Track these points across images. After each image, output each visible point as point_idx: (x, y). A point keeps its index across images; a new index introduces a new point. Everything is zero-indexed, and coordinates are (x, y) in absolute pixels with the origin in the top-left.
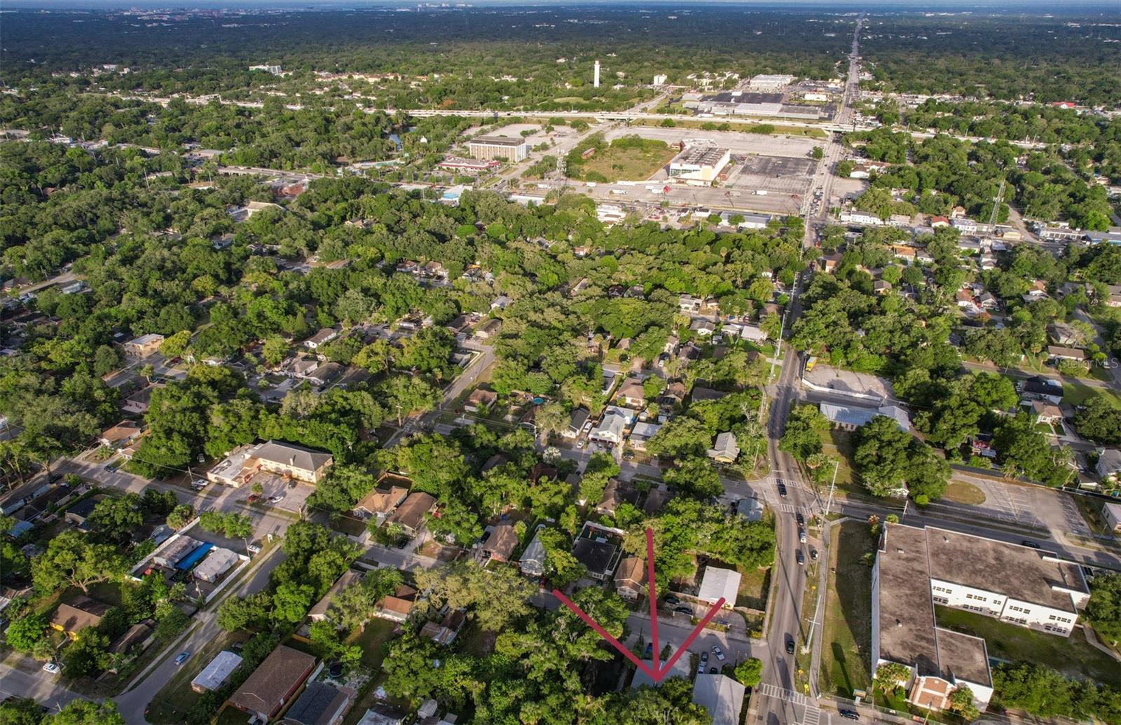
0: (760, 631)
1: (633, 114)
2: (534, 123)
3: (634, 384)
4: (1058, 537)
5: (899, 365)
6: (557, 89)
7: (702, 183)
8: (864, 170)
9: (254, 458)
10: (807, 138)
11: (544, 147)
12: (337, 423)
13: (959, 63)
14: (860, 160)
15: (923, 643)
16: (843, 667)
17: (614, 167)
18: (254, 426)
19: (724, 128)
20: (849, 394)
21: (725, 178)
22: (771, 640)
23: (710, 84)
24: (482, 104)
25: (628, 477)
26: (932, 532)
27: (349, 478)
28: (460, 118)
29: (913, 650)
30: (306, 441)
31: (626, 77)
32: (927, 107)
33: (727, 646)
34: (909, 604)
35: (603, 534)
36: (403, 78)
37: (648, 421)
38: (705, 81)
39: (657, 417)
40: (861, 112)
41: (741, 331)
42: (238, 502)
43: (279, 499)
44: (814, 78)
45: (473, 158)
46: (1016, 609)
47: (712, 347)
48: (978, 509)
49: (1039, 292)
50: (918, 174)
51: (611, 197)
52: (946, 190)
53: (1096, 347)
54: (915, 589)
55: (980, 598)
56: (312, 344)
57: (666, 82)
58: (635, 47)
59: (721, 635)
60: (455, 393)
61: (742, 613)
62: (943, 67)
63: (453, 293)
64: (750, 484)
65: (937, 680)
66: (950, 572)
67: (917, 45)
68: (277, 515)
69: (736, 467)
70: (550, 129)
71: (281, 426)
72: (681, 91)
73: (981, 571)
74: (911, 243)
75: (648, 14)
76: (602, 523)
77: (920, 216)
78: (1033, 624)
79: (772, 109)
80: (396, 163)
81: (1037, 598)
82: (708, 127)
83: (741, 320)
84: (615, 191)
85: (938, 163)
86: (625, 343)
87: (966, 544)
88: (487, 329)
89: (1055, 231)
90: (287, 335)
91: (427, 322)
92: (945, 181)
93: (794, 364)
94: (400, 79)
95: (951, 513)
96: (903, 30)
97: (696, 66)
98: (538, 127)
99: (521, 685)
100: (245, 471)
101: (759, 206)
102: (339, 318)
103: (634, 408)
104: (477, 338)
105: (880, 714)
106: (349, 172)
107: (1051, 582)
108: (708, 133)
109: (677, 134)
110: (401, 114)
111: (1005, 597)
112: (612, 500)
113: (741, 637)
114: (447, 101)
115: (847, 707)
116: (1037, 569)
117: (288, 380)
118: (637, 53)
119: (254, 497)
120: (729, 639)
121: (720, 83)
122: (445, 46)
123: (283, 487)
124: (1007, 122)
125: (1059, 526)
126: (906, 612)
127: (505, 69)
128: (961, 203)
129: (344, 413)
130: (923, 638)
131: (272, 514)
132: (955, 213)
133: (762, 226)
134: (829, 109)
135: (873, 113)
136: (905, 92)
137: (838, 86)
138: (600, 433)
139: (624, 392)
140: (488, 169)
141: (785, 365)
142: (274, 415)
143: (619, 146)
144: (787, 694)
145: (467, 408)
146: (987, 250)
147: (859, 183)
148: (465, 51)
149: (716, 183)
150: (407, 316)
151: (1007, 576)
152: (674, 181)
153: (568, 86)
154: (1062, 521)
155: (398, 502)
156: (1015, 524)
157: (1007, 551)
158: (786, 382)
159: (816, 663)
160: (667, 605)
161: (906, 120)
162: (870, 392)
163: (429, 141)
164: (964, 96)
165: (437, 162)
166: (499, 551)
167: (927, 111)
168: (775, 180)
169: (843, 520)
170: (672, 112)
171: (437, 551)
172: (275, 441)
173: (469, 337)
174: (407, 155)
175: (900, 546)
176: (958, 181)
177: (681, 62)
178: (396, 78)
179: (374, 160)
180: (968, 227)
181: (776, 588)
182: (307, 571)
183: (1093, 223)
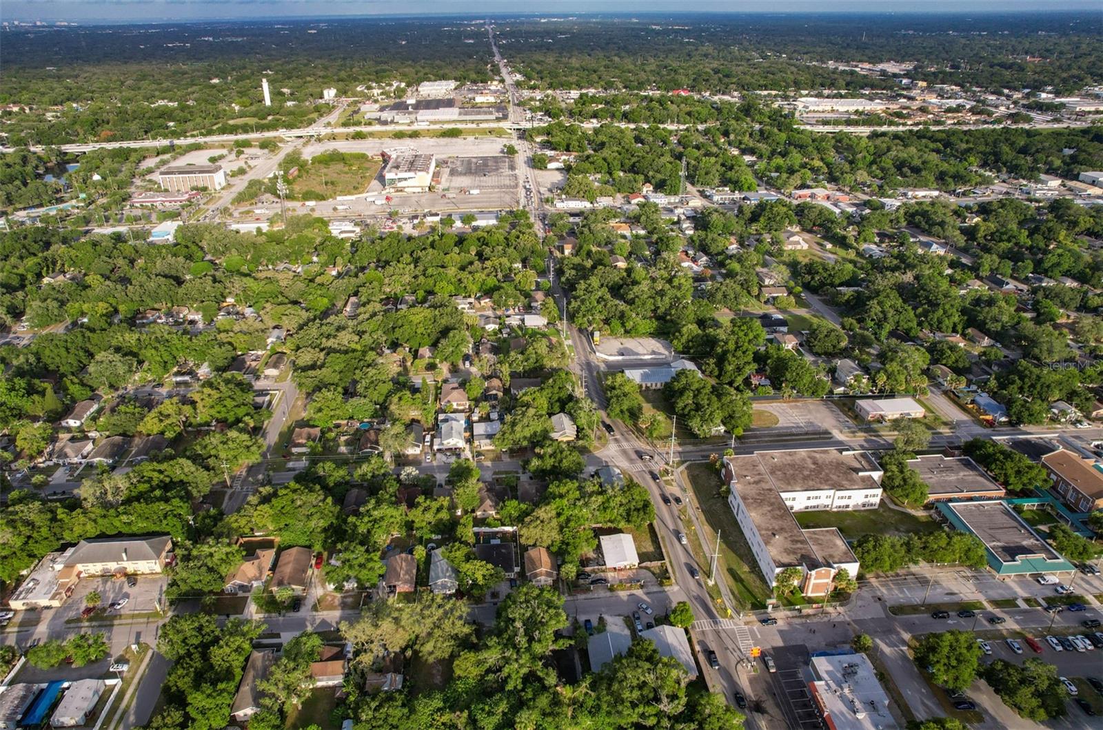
0: (669, 578)
1: (317, 129)
2: (217, 147)
3: (453, 389)
4: (839, 436)
5: (668, 325)
6: (225, 110)
7: (419, 190)
8: (558, 160)
9: (69, 566)
10: (493, 138)
11: (242, 172)
12: (167, 500)
13: (590, 62)
14: (549, 153)
15: (799, 545)
16: (744, 586)
17: (326, 183)
18: (57, 530)
19: (415, 135)
20: (639, 357)
21: (439, 183)
22: (681, 583)
23: (382, 94)
24: (146, 132)
25: (489, 476)
26: (762, 455)
27: (211, 555)
28: (130, 150)
29: (795, 553)
30: (134, 529)
31: (292, 94)
32: (583, 100)
33: (648, 600)
34: (773, 517)
35: (494, 535)
36: (31, 109)
37: (481, 420)
38: (376, 92)
39: (488, 415)
40: (530, 109)
41: (523, 320)
42: (68, 622)
43: (124, 602)
44: (474, 82)
45: (166, 191)
46: (842, 498)
47: (505, 340)
48: (777, 429)
49: (735, 246)
50: (605, 159)
51: (335, 214)
52: (630, 171)
53: (792, 283)
54: (772, 504)
55: (816, 498)
56: (72, 423)
57: (336, 96)
58: (288, 63)
59: (639, 592)
60: (272, 437)
61: (647, 568)
62: (577, 65)
63: (223, 335)
64: (598, 455)
65: (823, 570)
66: (789, 484)
67: (549, 48)
68: (130, 621)
69: (581, 442)
70: (240, 153)
71: (95, 521)
72: (356, 103)
73: (808, 476)
74: (623, 219)
75: (286, 29)
76: (489, 525)
77: (619, 196)
78: (854, 506)
79: (451, 114)
80: (74, 205)
81: (852, 485)
82: (399, 135)
83: (517, 310)
84: (339, 207)
85: (616, 149)
86: (425, 351)
87: (788, 458)
88: (275, 366)
89: (722, 196)
90: (35, 419)
91: (204, 371)
92: (628, 163)
93: (581, 341)
94: (27, 111)
95: (760, 437)
96: (529, 34)
97: (361, 78)
98: (224, 152)
99: (501, 699)
100: (62, 585)
101: (481, 205)
102: (95, 387)
103: (462, 411)
104: (267, 377)
105: (789, 613)
106: (16, 222)
107: (857, 470)
108: (401, 141)
109: (371, 145)
110: (52, 150)
111: (833, 491)
112: (488, 502)
113: (656, 589)
114: (105, 131)
115: (764, 617)
116: (843, 463)
117: (61, 470)
118: (294, 69)
119: (88, 610)
120: (647, 594)
121: (390, 92)
122: (66, 70)
123: (121, 588)
124: (650, 109)
125: (835, 427)
126: (776, 524)
127: (157, 93)
128: (647, 180)
129: (166, 487)
130: (797, 542)
131: (123, 621)
132: (645, 189)
133: (493, 222)
134: (501, 109)
135: (540, 109)
136: (558, 88)
137: (499, 87)
138: (445, 442)
139: (448, 398)
140: (189, 200)
141: (575, 342)
142: (79, 510)
143: (320, 162)
144: (716, 623)
145: (294, 450)
146: (683, 217)
147: (557, 173)
148: (96, 75)
149: (434, 187)
150: (175, 369)
151: (827, 475)
152: (392, 190)
153: (237, 108)
154: (834, 422)
155: (270, 565)
156: (807, 434)
157: (818, 456)
158: (583, 358)
159: (724, 590)
160: (581, 581)
161: (571, 114)
162: (654, 353)
163: (104, 178)
164: (606, 89)
165: (124, 200)
166: (405, 582)
167: (583, 104)
168: (484, 178)
169: (686, 465)
170: (358, 123)
171: (337, 602)
172: (89, 540)
173: (258, 378)
174: (83, 196)
175: (745, 473)
176: (638, 162)
177: (343, 74)
178: (23, 110)
179: (41, 205)
180: (661, 200)
181: (663, 538)
182: (212, 667)
183: (746, 186)
